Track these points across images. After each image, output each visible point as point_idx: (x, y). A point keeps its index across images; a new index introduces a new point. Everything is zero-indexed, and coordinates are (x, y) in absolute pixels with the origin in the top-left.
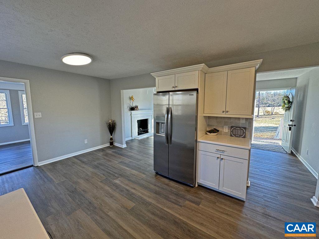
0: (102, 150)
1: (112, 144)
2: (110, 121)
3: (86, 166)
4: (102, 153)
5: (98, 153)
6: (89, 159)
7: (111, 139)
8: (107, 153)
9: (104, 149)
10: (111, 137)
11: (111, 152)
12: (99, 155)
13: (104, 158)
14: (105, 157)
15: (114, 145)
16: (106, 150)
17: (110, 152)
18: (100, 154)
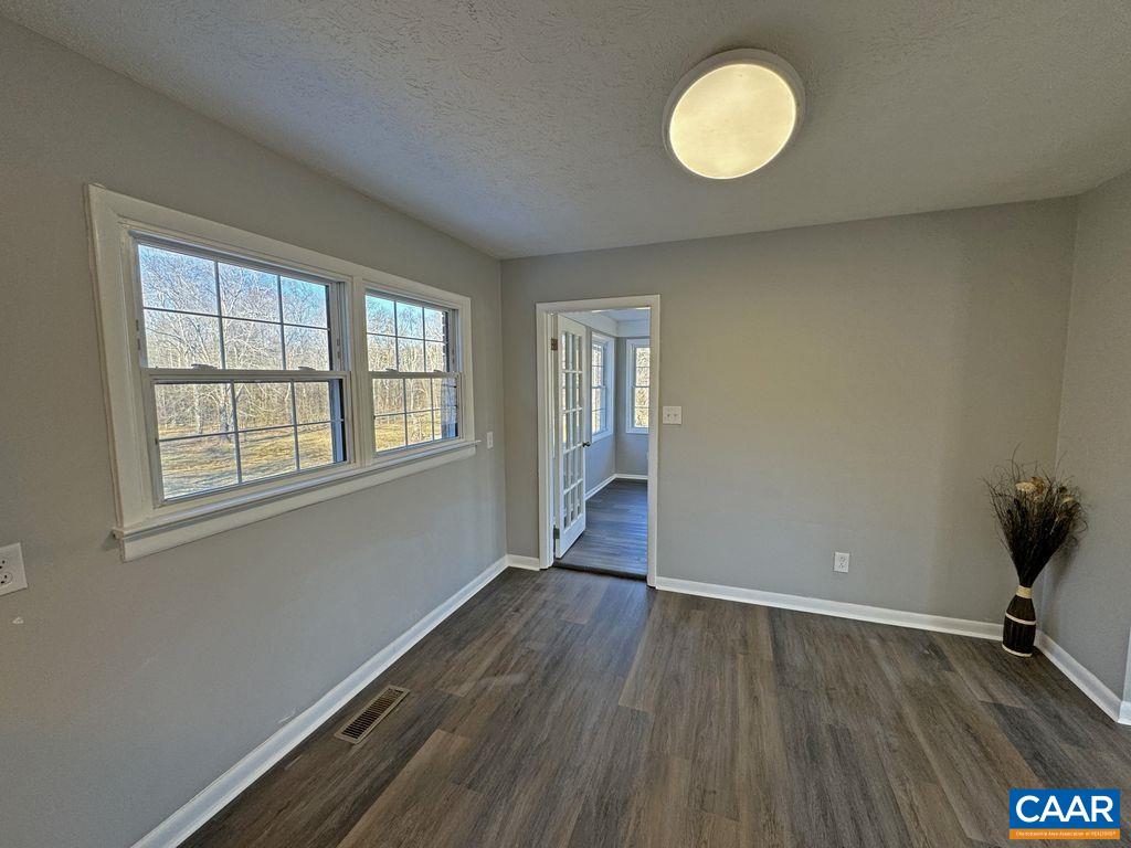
0: (928, 646)
1: (1019, 637)
2: (1026, 487)
3: (768, 700)
4: (910, 669)
5: (889, 659)
6: (819, 667)
7: (1021, 607)
8: (946, 690)
9: (945, 648)
10: (1023, 592)
11: (980, 696)
12: (881, 674)
13: (900, 717)
14: (909, 711)
15: (1037, 653)
16: (952, 660)
17: (974, 689)
18: (899, 671)
